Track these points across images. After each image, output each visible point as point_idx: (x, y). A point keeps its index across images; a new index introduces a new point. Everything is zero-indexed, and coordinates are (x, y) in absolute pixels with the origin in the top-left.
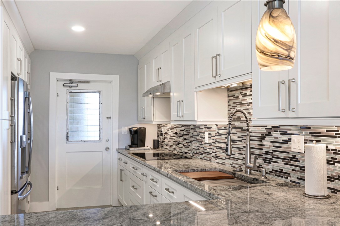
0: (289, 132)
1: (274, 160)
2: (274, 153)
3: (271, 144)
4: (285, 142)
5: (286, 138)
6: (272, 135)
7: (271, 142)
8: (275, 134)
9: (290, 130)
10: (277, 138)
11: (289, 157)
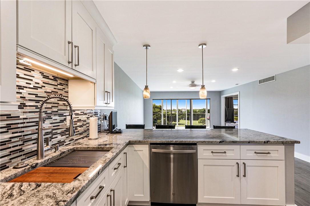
0: (64, 114)
1: (54, 136)
2: (54, 131)
3: (51, 125)
4: (62, 121)
5: (63, 118)
6: (52, 118)
7: (51, 123)
8: (54, 117)
9: (65, 113)
10: (56, 120)
11: (65, 131)
